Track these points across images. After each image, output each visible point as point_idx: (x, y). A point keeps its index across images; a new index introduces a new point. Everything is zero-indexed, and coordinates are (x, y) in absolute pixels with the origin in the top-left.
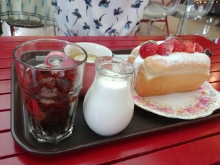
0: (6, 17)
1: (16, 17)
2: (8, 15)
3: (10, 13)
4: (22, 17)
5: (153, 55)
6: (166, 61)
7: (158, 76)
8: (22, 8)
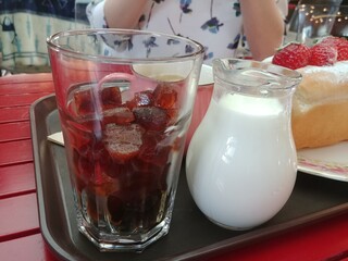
0: (10, 63)
1: (27, 61)
2: (14, 58)
3: (17, 54)
4: (36, 61)
5: (304, 66)
6: (333, 74)
7: (319, 104)
8: (37, 46)
